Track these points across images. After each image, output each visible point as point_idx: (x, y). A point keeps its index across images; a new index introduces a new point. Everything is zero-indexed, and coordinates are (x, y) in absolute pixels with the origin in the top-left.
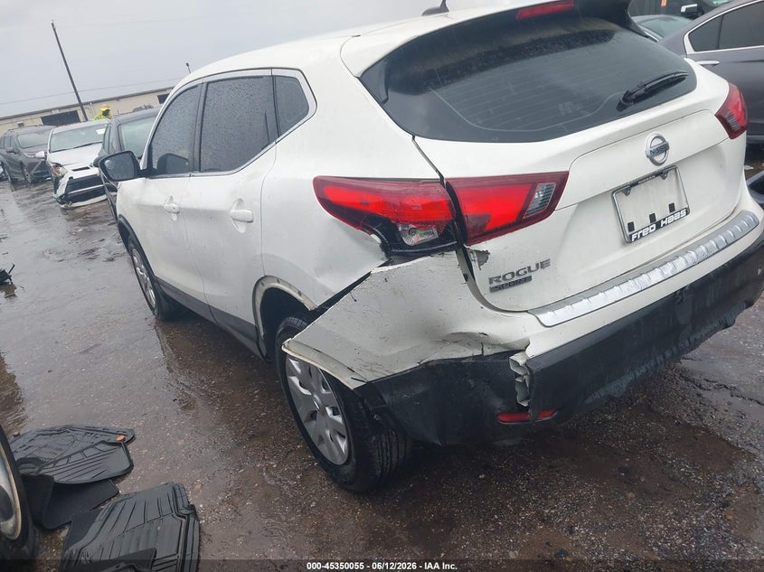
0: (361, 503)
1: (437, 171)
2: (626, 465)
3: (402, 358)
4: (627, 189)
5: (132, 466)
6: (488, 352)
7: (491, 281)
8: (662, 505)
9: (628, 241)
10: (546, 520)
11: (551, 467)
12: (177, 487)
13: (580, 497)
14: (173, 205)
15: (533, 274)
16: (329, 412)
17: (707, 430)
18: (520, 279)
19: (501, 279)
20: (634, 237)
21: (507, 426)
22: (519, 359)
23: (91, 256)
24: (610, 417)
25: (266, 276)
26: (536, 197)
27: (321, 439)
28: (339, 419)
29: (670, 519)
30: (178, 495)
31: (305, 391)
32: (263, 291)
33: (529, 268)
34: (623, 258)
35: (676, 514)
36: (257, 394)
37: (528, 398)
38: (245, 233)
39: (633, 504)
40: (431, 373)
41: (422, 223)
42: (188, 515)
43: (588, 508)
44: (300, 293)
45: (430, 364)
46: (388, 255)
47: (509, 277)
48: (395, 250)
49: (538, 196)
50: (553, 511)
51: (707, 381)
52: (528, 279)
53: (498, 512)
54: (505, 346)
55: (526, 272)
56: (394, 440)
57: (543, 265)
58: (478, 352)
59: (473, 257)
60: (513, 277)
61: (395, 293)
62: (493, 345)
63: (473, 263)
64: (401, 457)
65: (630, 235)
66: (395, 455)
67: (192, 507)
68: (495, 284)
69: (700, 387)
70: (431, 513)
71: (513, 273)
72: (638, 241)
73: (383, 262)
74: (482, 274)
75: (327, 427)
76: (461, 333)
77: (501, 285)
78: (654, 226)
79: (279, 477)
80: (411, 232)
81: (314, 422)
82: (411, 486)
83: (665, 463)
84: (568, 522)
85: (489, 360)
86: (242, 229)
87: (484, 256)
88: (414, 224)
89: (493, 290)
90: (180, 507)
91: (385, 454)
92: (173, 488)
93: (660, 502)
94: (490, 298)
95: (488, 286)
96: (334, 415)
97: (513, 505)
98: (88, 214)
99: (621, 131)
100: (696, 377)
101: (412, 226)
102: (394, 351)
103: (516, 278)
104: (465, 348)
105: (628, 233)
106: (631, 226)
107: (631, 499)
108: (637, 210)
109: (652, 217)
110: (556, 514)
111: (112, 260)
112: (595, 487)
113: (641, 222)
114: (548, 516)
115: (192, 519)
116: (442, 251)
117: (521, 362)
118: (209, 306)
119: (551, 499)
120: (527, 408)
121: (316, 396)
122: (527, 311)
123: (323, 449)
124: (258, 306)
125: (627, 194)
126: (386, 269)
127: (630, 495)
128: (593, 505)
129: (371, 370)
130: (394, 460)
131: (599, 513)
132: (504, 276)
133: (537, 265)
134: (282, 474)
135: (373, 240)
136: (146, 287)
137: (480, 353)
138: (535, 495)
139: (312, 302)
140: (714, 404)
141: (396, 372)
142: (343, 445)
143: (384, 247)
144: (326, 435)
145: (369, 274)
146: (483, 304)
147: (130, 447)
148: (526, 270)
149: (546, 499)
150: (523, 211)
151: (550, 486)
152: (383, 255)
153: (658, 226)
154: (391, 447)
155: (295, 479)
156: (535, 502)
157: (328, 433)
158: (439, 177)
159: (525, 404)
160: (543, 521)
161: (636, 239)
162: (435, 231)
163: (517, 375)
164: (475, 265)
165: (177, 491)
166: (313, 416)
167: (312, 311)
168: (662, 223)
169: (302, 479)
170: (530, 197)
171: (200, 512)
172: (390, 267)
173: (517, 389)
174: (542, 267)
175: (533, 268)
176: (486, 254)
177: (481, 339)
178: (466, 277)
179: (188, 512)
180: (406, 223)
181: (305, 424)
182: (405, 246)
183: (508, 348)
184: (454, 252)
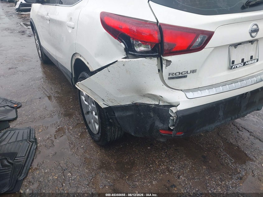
0: (101, 149)
1: (156, 18)
2: (205, 155)
3: (125, 99)
4: (236, 45)
5: (17, 117)
6: (161, 104)
7: (169, 74)
8: (216, 174)
9: (231, 68)
10: (170, 171)
11: (176, 149)
12: (32, 129)
13: (185, 164)
14: (48, 17)
15: (188, 75)
16: (94, 113)
17: (238, 147)
18: (182, 76)
19: (174, 74)
20: (233, 67)
21: (163, 135)
22: (174, 109)
23: (23, 33)
24: (202, 134)
25: (76, 53)
26: (198, 40)
27: (90, 122)
28: (97, 117)
29: (218, 180)
30: (32, 132)
31: (86, 103)
32: (75, 59)
33: (187, 72)
34: (226, 75)
35: (220, 179)
36: (71, 99)
37: (173, 126)
38: (71, 33)
39: (205, 171)
40: (136, 107)
41: (144, 42)
42: (33, 142)
43: (187, 170)
44: (88, 63)
45: (136, 104)
46: (127, 54)
47: (178, 74)
48: (130, 52)
49: (199, 40)
50: (173, 168)
51: (242, 127)
52: (185, 77)
53: (152, 164)
54: (169, 103)
55: (185, 73)
56: (117, 130)
57: (194, 71)
58: (157, 103)
59: (164, 62)
60: (179, 74)
61: (127, 72)
62: (164, 102)
63: (163, 65)
64: (119, 136)
65: (232, 65)
66: (116, 135)
67: (36, 139)
68: (171, 76)
69: (239, 129)
70: (126, 159)
71: (180, 73)
72: (234, 69)
73: (124, 57)
74: (166, 71)
75: (92, 118)
76: (152, 94)
77: (174, 77)
78: (243, 64)
79: (72, 133)
80: (139, 45)
81: (88, 115)
82: (121, 146)
83: (220, 157)
84: (178, 174)
85: (161, 107)
86: (70, 31)
87: (169, 62)
88: (141, 42)
89: (170, 78)
90: (31, 138)
91: (112, 134)
92: (30, 130)
93: (215, 173)
94: (167, 81)
95: (168, 76)
96: (96, 115)
97: (158, 162)
98: (26, 17)
99: (242, 18)
100: (238, 125)
101: (140, 42)
102: (123, 96)
103: (181, 75)
104: (152, 100)
105: (231, 65)
106: (233, 62)
107: (204, 169)
108: (237, 55)
109: (243, 60)
110: (174, 170)
111: (30, 36)
112: (192, 161)
113: (238, 61)
114: (171, 169)
115: (34, 144)
116: (151, 57)
117: (174, 111)
118: (57, 61)
119: (174, 163)
120: (172, 130)
121: (90, 106)
122: (181, 90)
123: (90, 126)
124: (73, 65)
125: (235, 48)
126: (125, 60)
127: (204, 167)
128: (189, 169)
129: (112, 102)
130: (116, 137)
131: (191, 172)
132: (176, 74)
133: (191, 71)
134: (73, 132)
135: (121, 46)
136: (39, 49)
137: (158, 103)
138: (168, 160)
139: (92, 68)
140: (243, 137)
141: (122, 104)
142: (97, 127)
143: (126, 50)
144: (92, 122)
145: (117, 61)
146: (164, 84)
147: (18, 110)
148: (186, 72)
149: (172, 162)
150: (190, 46)
151: (174, 157)
152: (125, 53)
153: (244, 64)
154: (115, 132)
155: (78, 135)
156: (167, 163)
157: (92, 121)
158: (156, 22)
159: (172, 128)
160: (169, 171)
161: (234, 68)
162: (150, 47)
163: (171, 116)
164: (164, 66)
165: (32, 131)
166: (88, 113)
167: (92, 72)
168: (246, 63)
169: (80, 136)
170: (195, 40)
171: (38, 141)
172: (127, 60)
173: (170, 121)
174: (193, 72)
175: (189, 72)
176: (170, 62)
177: (159, 98)
178: (159, 70)
179: (33, 140)
180: (137, 41)
181: (85, 115)
182: (135, 51)
183: (170, 104)
184: (156, 58)
